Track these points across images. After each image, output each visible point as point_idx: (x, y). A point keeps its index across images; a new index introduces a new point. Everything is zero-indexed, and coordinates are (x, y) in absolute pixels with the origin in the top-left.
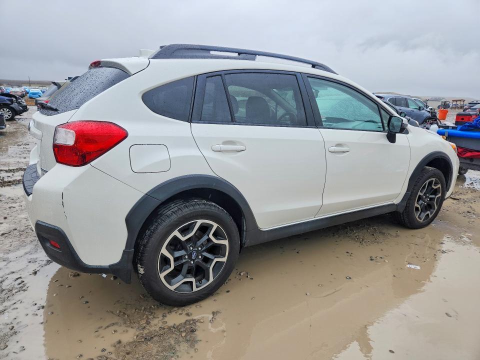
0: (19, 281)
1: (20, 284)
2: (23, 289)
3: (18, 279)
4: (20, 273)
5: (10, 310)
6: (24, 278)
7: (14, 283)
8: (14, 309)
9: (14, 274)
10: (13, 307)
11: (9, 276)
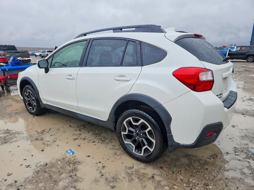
0: (237, 153)
1: (237, 152)
2: (235, 149)
3: (237, 155)
4: (235, 158)
5: (243, 144)
6: (233, 153)
7: (240, 154)
8: (241, 143)
9: (239, 159)
10: (242, 144)
11: (241, 159)
